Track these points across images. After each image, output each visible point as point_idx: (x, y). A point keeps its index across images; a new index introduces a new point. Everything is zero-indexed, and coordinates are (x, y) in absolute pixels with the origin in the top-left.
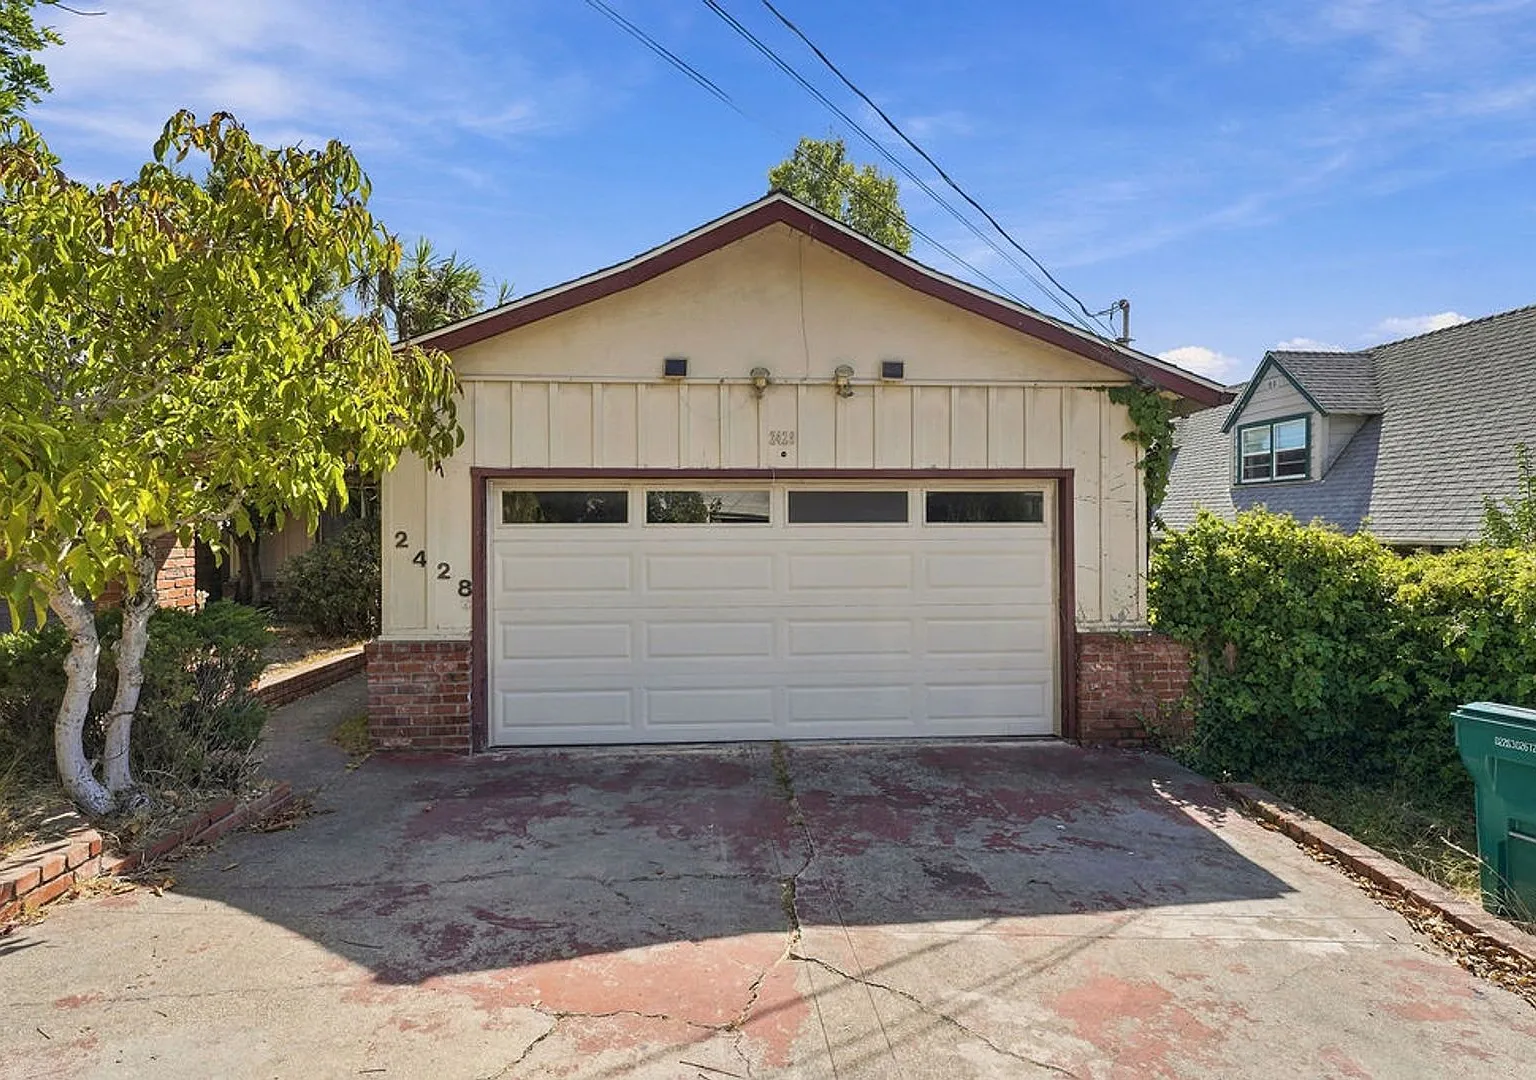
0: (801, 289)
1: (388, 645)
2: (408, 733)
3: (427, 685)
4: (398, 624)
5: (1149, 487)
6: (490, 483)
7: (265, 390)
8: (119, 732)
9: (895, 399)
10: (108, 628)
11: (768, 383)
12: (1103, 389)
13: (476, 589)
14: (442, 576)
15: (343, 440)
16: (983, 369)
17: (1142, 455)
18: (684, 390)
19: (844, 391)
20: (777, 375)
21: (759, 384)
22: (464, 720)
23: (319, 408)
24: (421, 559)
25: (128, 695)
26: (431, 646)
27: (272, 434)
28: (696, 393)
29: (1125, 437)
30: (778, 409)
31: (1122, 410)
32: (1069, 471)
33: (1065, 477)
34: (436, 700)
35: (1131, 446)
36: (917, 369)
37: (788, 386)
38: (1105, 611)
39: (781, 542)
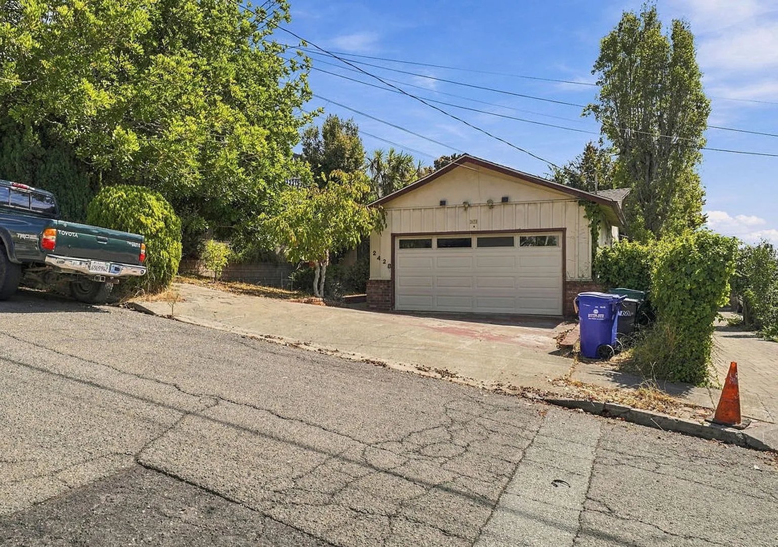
0: (479, 177)
1: (371, 281)
2: (375, 304)
3: (380, 291)
4: (374, 275)
5: (592, 234)
6: (396, 238)
7: (346, 219)
8: (322, 286)
9: (508, 208)
11: (469, 205)
12: (576, 201)
13: (392, 266)
14: (384, 263)
15: (360, 229)
16: (534, 198)
17: (590, 223)
18: (446, 209)
19: (492, 207)
20: (472, 202)
21: (466, 206)
22: (389, 301)
23: (355, 222)
24: (379, 258)
25: (323, 280)
26: (381, 281)
27: (347, 229)
28: (449, 210)
29: (584, 217)
30: (473, 213)
31: (583, 208)
32: (566, 229)
33: (563, 230)
34: (382, 295)
35: (587, 220)
36: (513, 199)
37: (475, 206)
38: (577, 274)
39: (475, 253)
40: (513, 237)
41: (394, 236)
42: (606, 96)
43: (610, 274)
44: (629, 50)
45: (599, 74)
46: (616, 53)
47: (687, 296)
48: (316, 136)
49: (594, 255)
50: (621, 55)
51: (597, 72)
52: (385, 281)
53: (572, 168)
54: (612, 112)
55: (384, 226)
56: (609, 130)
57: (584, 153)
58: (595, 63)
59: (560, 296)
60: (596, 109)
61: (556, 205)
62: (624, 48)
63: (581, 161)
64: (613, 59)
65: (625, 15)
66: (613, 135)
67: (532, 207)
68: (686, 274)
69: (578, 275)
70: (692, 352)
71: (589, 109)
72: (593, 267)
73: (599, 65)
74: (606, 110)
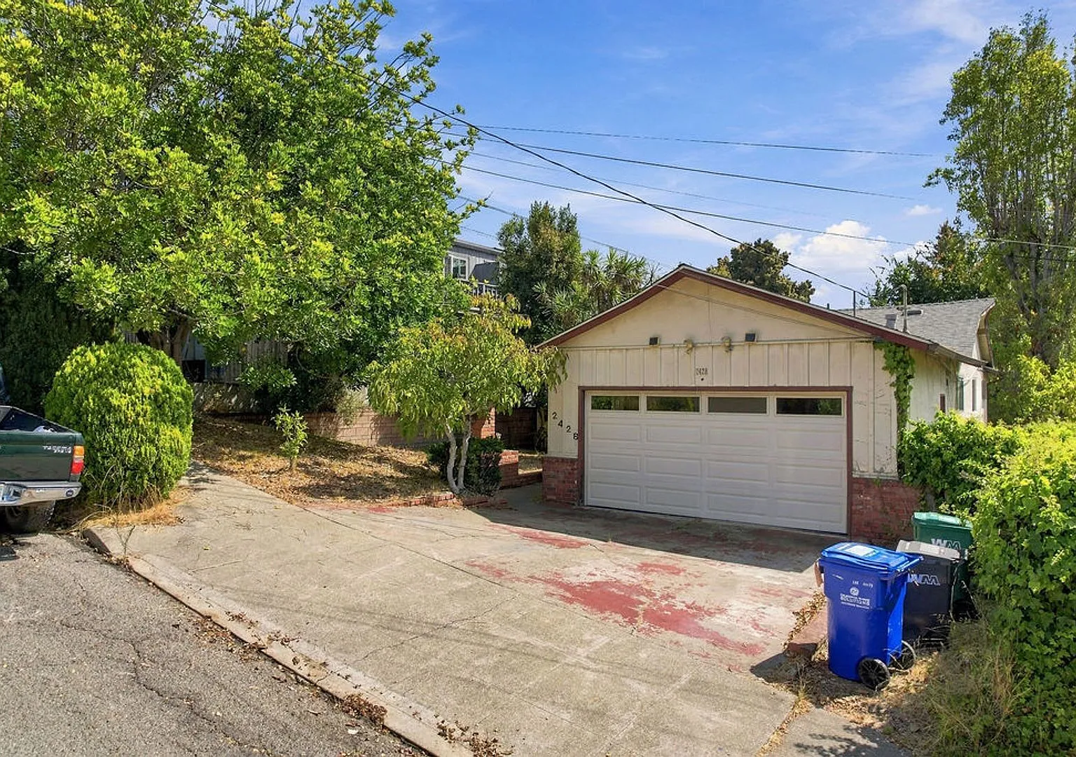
0: (708, 301)
1: (548, 458)
2: (555, 494)
3: (561, 476)
4: (554, 450)
5: (898, 398)
8: (462, 472)
9: (757, 351)
10: (459, 444)
11: (694, 345)
12: (870, 342)
13: (580, 436)
14: (568, 431)
17: (894, 379)
18: (659, 351)
19: (730, 348)
20: (699, 339)
21: (691, 345)
24: (561, 424)
25: (463, 462)
26: (563, 460)
28: (663, 353)
29: (883, 369)
30: (702, 357)
31: (880, 354)
32: (852, 387)
33: (849, 390)
34: (564, 482)
35: (887, 373)
36: (763, 337)
37: (704, 345)
38: (871, 466)
39: (702, 422)
40: (765, 399)
41: (583, 391)
42: (965, 154)
43: (928, 471)
44: (998, 85)
45: (953, 125)
46: (977, 92)
47: (1035, 604)
48: (520, 233)
49: (901, 436)
50: (987, 95)
51: (949, 121)
52: (567, 459)
53: (921, 259)
54: (974, 179)
55: (563, 377)
56: (970, 205)
57: (938, 238)
58: (945, 109)
59: (845, 501)
60: (948, 174)
61: (835, 346)
62: (992, 82)
63: (932, 250)
64: (972, 100)
65: (994, 35)
66: (975, 212)
67: (795, 350)
68: (1032, 556)
69: (874, 469)
70: (1052, 728)
71: (937, 176)
72: (900, 454)
73: (951, 112)
74: (964, 177)
